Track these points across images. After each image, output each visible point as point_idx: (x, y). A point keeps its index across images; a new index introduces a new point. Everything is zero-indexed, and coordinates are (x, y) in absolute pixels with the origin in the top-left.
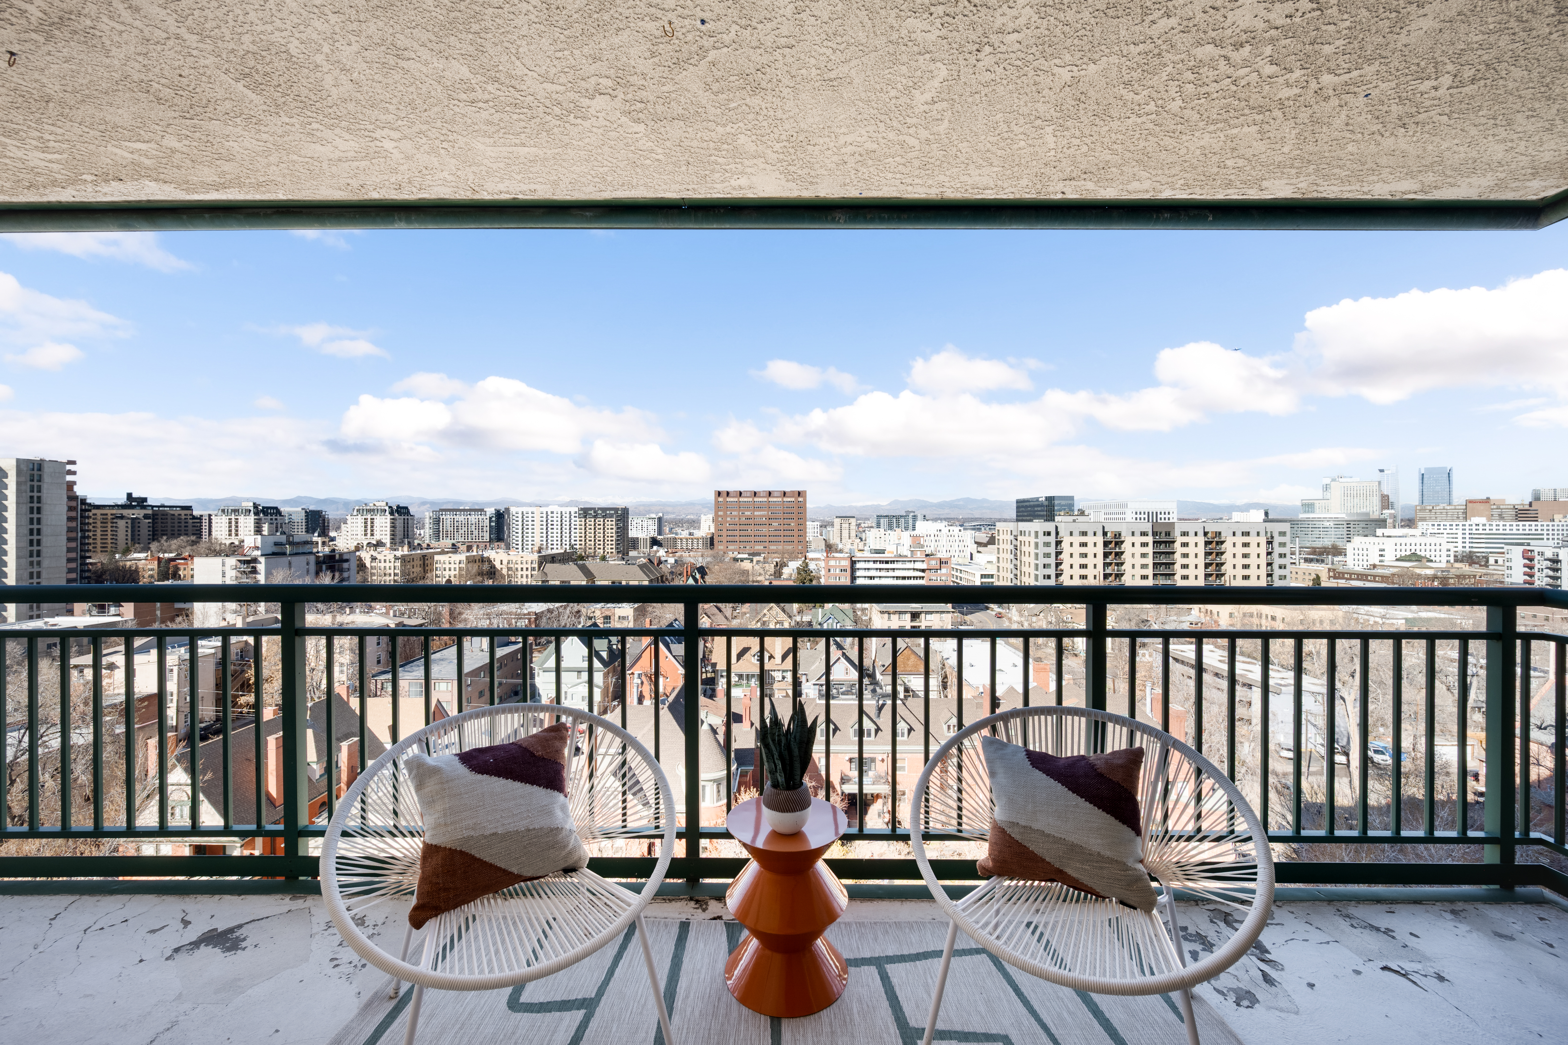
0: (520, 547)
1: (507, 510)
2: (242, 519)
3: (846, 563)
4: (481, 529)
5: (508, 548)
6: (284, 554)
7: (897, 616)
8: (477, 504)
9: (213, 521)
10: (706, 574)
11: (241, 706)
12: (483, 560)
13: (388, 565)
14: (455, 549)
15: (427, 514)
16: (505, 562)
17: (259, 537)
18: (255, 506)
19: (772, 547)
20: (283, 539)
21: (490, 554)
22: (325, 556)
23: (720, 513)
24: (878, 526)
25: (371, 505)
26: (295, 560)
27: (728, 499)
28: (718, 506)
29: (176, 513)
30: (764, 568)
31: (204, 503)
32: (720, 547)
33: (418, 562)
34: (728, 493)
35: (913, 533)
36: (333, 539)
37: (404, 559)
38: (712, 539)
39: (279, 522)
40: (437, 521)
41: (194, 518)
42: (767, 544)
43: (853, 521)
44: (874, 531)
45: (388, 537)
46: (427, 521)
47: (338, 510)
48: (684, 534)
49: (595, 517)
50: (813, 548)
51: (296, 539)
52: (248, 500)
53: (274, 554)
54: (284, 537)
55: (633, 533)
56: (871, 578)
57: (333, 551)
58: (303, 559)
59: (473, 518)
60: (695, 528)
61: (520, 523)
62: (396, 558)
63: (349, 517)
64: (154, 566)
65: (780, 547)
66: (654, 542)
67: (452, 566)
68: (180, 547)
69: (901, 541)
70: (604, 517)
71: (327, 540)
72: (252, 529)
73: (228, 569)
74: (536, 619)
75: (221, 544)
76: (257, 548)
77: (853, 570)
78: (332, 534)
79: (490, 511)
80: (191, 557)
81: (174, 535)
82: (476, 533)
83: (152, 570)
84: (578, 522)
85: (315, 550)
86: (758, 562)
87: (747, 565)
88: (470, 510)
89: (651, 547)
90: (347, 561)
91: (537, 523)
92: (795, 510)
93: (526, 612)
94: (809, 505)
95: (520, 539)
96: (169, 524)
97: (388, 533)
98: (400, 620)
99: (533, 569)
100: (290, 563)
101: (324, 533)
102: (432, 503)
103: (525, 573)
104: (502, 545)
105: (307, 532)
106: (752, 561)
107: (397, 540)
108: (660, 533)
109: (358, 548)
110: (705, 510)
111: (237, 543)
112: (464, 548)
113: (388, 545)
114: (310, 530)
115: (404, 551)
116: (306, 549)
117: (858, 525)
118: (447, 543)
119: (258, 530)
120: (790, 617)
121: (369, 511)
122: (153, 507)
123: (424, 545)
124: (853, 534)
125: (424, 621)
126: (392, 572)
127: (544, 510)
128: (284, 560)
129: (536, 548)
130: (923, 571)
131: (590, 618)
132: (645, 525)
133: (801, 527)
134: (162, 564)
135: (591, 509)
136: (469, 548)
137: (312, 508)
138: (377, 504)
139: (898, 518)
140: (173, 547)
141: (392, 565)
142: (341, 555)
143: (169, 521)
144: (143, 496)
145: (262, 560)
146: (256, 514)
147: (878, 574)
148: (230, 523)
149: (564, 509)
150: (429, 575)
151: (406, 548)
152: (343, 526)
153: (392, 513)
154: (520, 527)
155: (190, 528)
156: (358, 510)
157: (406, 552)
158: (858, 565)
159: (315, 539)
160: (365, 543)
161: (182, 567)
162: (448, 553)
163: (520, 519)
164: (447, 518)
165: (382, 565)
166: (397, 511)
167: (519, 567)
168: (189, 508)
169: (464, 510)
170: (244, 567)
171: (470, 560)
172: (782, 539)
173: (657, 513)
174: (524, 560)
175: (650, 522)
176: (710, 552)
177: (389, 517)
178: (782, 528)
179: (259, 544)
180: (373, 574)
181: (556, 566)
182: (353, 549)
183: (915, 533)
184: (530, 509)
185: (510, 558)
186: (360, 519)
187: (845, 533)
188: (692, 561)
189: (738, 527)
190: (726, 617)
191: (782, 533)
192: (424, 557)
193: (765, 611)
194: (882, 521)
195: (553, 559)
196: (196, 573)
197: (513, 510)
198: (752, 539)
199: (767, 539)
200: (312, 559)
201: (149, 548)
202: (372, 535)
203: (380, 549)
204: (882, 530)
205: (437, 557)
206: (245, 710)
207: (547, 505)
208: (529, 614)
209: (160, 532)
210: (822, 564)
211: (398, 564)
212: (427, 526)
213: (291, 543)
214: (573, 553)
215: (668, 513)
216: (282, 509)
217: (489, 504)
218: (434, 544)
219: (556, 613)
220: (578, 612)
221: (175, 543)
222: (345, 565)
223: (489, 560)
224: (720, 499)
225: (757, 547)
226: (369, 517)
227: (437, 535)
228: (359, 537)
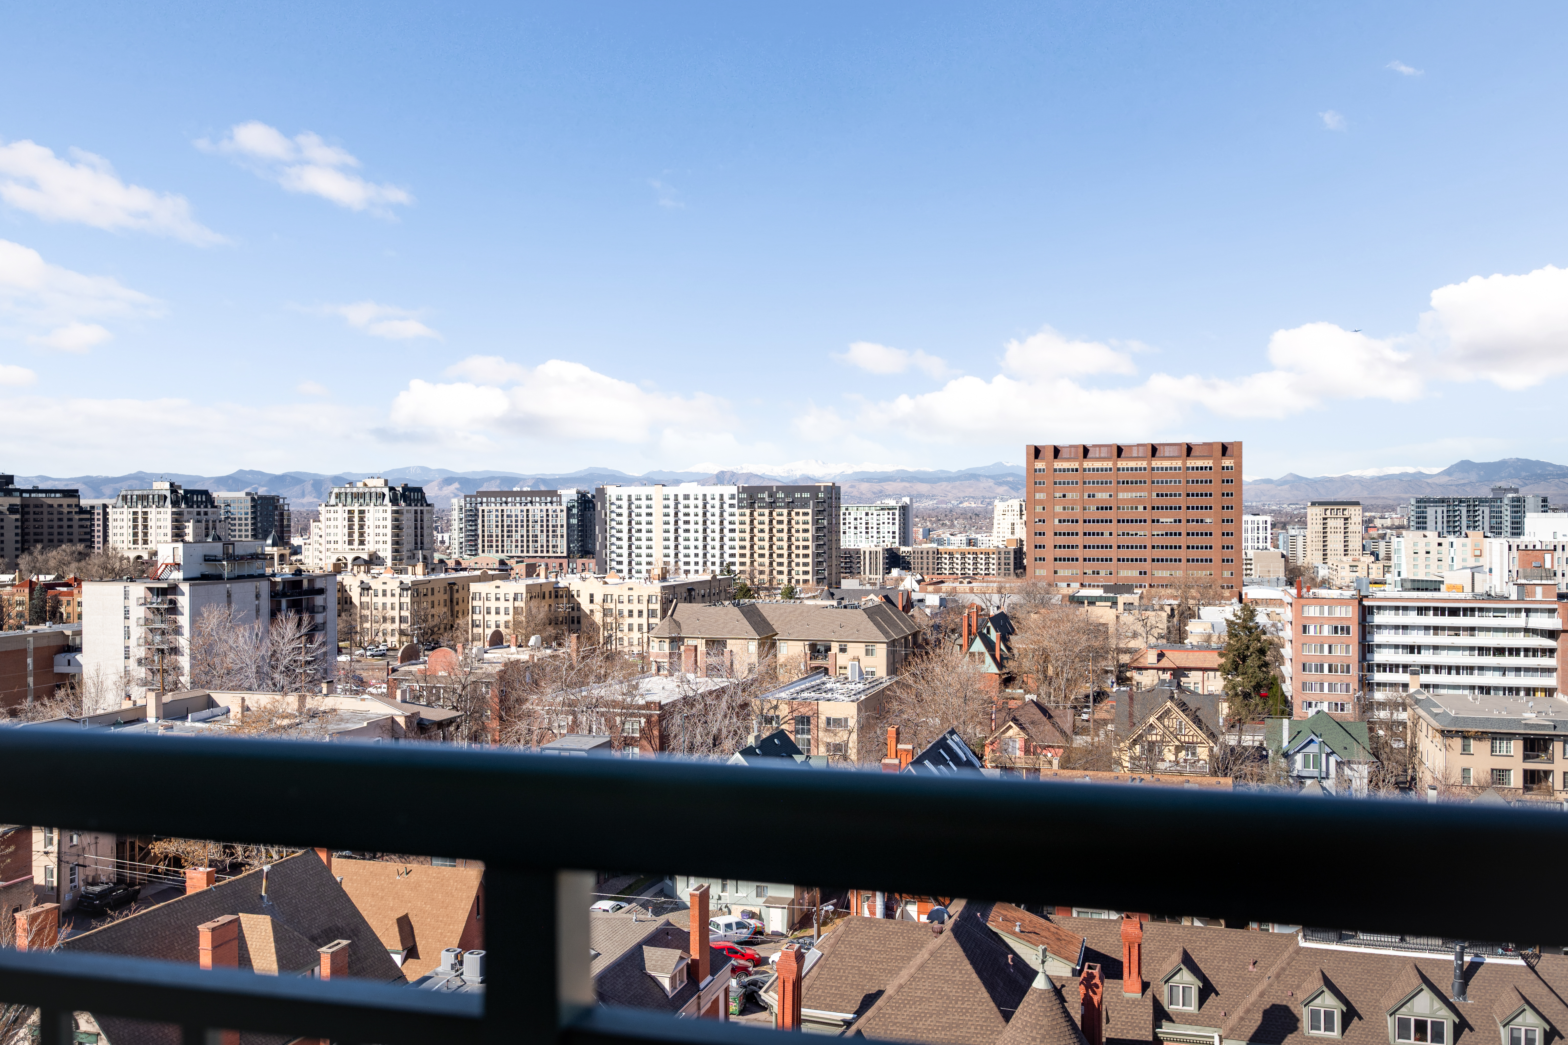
0: (625, 567)
1: (601, 492)
2: (152, 511)
3: (1348, 613)
4: (550, 530)
5: (603, 569)
6: (219, 578)
7: (1486, 745)
8: (544, 481)
9: (110, 517)
10: (1012, 632)
11: (155, 860)
12: (558, 593)
13: (389, 600)
14: (504, 570)
15: (455, 501)
16: (598, 599)
17: (180, 545)
18: (174, 489)
19: (1159, 573)
20: (217, 549)
21: (570, 581)
22: (285, 582)
23: (1039, 496)
24: (1421, 525)
25: (359, 488)
26: (238, 588)
27: (1058, 465)
28: (1035, 480)
29: (55, 503)
30: (1144, 622)
31: (97, 484)
32: (1039, 572)
33: (441, 597)
34: (1057, 451)
35: (1515, 541)
36: (296, 551)
37: (416, 590)
38: (1019, 554)
39: (211, 517)
40: (472, 517)
41: (82, 511)
42: (1146, 566)
43: (1356, 515)
44: (1411, 537)
45: (389, 547)
46: (455, 515)
47: (303, 495)
48: (957, 542)
49: (772, 505)
50: (1255, 576)
51: (239, 551)
52: (161, 478)
53: (204, 577)
54: (220, 545)
55: (848, 541)
56: (1412, 649)
57: (299, 572)
58: (249, 587)
59: (537, 510)
60: (979, 529)
61: (625, 519)
62: (404, 588)
63: (322, 509)
64: (24, 595)
65: (1179, 574)
66: (894, 560)
67: (502, 604)
68: (62, 563)
69: (1484, 561)
70: (790, 505)
71: (287, 552)
72: (169, 531)
73: (132, 603)
74: (661, 718)
75: (122, 558)
76: (177, 566)
77: (1366, 629)
78: (296, 541)
79: (569, 494)
80: (78, 581)
81: (52, 543)
82: (542, 539)
83: (21, 603)
84: (738, 516)
85: (269, 571)
86: (1129, 606)
87: (1103, 613)
88: (532, 494)
89: (888, 571)
90: (321, 591)
91: (657, 519)
92: (1215, 488)
93: (641, 702)
94: (1247, 477)
95: (625, 552)
96: (45, 523)
97: (389, 538)
98: (415, 709)
99: (652, 614)
100: (229, 596)
101: (282, 540)
102: (464, 481)
103: (635, 621)
104: (591, 563)
105: (255, 536)
106: (1115, 603)
107: (405, 554)
108: (905, 541)
109: (339, 567)
110: (1001, 490)
111: (146, 557)
112: (520, 569)
113: (389, 562)
114: (259, 533)
115: (417, 574)
116: (254, 568)
117: (1368, 524)
118: (490, 558)
119: (178, 535)
120: (1213, 736)
121: (357, 496)
122: (22, 491)
123: (451, 563)
124: (1356, 543)
125: (454, 714)
126: (396, 613)
127: (671, 491)
128: (220, 588)
129: (657, 571)
130: (1552, 634)
131: (769, 720)
132: (873, 522)
133: (1228, 527)
134: (36, 594)
135: (762, 489)
136: (531, 570)
137: (262, 491)
138: (370, 483)
139: (1473, 505)
140: (52, 563)
141: (396, 600)
142: (312, 580)
143: (45, 516)
144: (8, 473)
145: (185, 587)
146: (175, 503)
147: (1431, 639)
148: (135, 520)
149: (710, 490)
150: (460, 621)
151: (420, 568)
152: (313, 525)
153: (394, 501)
154: (625, 527)
155: (76, 530)
156: (338, 496)
157: (420, 577)
158: (1378, 619)
159: (268, 550)
160: (350, 558)
161: (64, 599)
162: (493, 578)
163: (625, 511)
164: (491, 509)
165: (380, 600)
166: (403, 495)
167: (625, 607)
168: (72, 493)
169: (521, 494)
170: (157, 602)
171: (535, 594)
172: (1182, 554)
173: (899, 497)
174: (635, 594)
175: (885, 516)
176: (1014, 583)
177: (390, 507)
178: (1183, 528)
179: (180, 559)
180: (364, 619)
181: (697, 607)
182: (330, 568)
183: (1523, 540)
184: (643, 491)
185: (608, 590)
186: (341, 513)
187: (1335, 542)
188: (978, 601)
189: (1080, 528)
190: (1063, 732)
191: (1182, 541)
192: (452, 584)
193: (1152, 720)
194: (1430, 512)
195: (690, 593)
196: (85, 609)
197: (612, 492)
198: (1113, 553)
199: (1148, 553)
200: (264, 586)
201: (17, 565)
202: (362, 543)
203: (375, 570)
204: (1432, 535)
205: (474, 587)
206: (162, 867)
207: (677, 482)
208: (648, 705)
209: (31, 537)
210: (1287, 614)
211: (407, 599)
212: (456, 525)
213: (231, 558)
214: (730, 581)
215: (920, 496)
216: (215, 495)
217: (567, 481)
218: (468, 561)
219: (700, 707)
220: (745, 705)
221: (54, 556)
222: (319, 600)
223: (569, 594)
224: (1039, 465)
225: (1124, 573)
226: (356, 508)
227: (472, 543)
228: (339, 546)
